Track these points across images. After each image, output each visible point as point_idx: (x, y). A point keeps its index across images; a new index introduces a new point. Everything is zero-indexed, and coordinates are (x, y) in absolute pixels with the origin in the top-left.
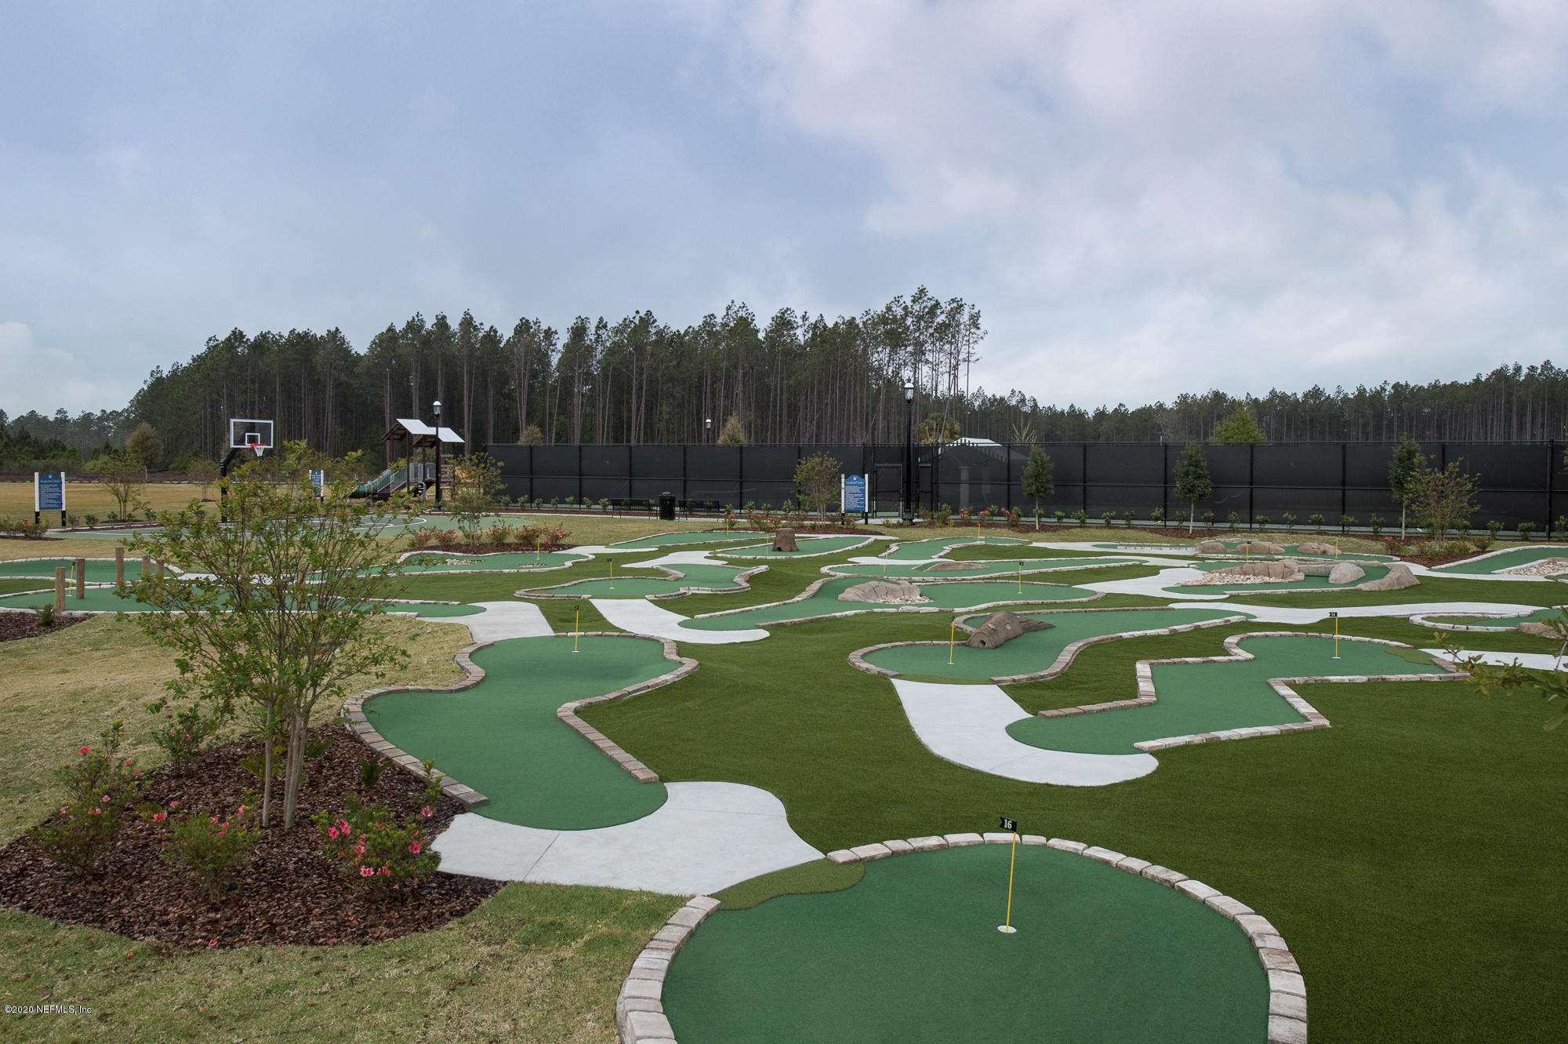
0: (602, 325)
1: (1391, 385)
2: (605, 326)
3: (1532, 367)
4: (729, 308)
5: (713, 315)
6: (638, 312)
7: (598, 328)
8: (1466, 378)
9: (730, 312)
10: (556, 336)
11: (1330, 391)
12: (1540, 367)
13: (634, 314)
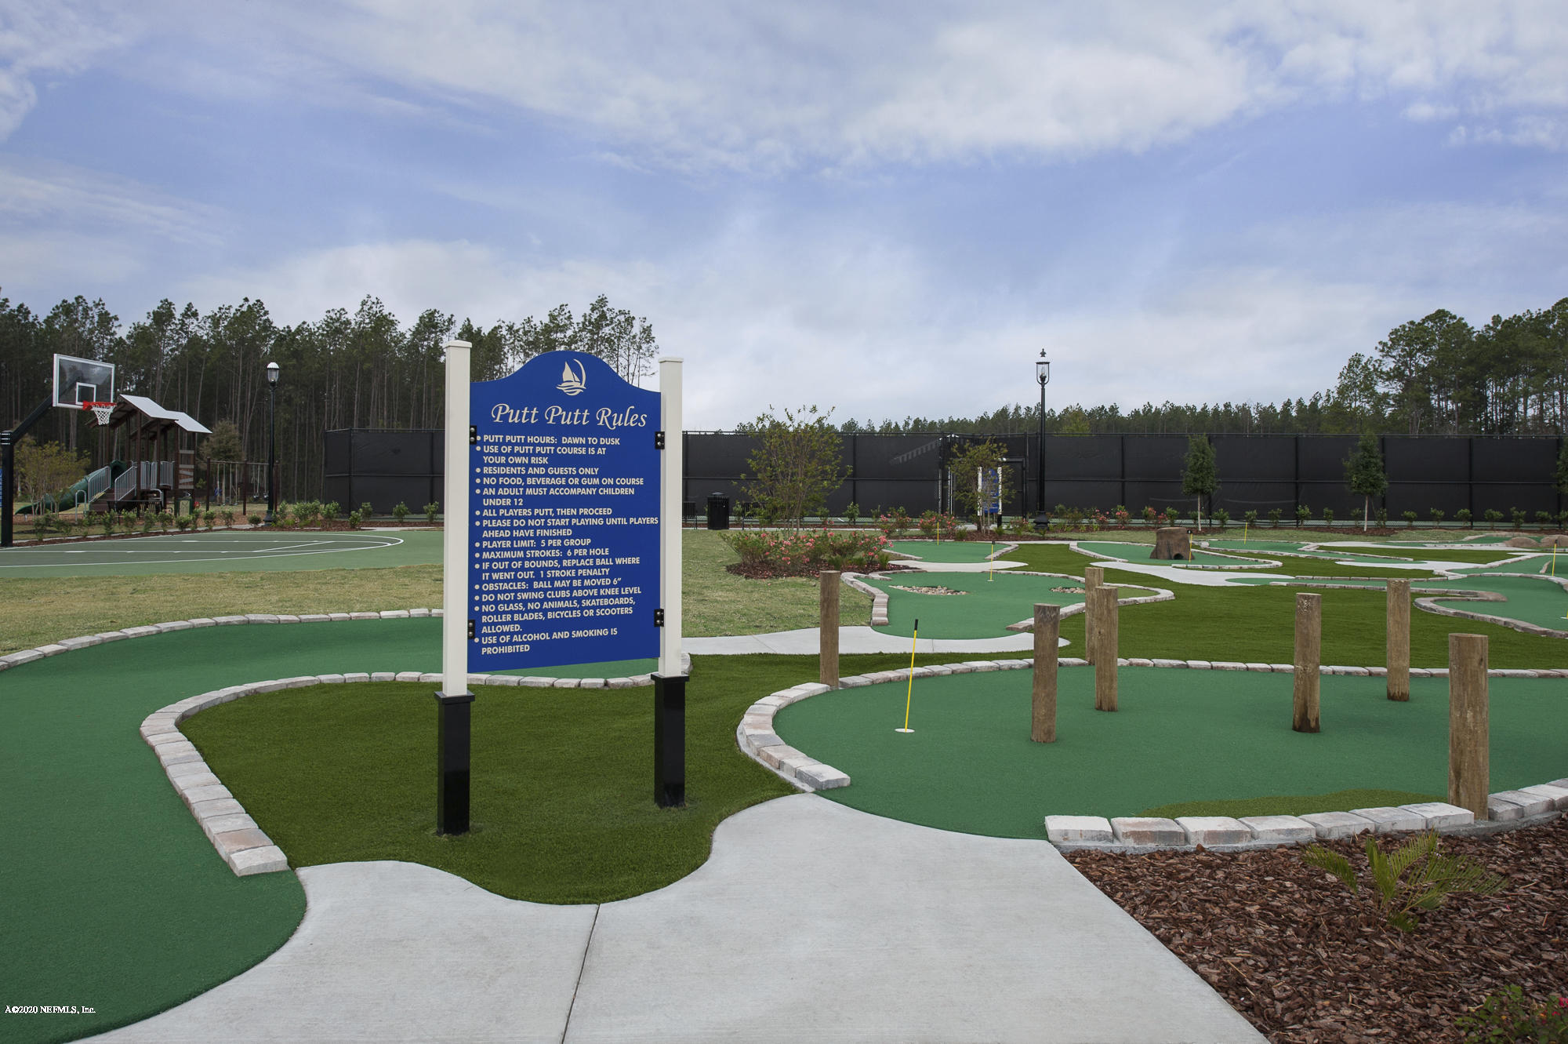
0: (190, 312)
1: (913, 420)
2: (195, 314)
3: (1028, 408)
4: (364, 303)
5: (343, 310)
6: (246, 300)
7: (185, 315)
8: (973, 417)
9: (366, 308)
10: (116, 323)
11: (863, 425)
12: (1033, 408)
13: (242, 302)
